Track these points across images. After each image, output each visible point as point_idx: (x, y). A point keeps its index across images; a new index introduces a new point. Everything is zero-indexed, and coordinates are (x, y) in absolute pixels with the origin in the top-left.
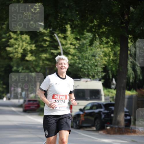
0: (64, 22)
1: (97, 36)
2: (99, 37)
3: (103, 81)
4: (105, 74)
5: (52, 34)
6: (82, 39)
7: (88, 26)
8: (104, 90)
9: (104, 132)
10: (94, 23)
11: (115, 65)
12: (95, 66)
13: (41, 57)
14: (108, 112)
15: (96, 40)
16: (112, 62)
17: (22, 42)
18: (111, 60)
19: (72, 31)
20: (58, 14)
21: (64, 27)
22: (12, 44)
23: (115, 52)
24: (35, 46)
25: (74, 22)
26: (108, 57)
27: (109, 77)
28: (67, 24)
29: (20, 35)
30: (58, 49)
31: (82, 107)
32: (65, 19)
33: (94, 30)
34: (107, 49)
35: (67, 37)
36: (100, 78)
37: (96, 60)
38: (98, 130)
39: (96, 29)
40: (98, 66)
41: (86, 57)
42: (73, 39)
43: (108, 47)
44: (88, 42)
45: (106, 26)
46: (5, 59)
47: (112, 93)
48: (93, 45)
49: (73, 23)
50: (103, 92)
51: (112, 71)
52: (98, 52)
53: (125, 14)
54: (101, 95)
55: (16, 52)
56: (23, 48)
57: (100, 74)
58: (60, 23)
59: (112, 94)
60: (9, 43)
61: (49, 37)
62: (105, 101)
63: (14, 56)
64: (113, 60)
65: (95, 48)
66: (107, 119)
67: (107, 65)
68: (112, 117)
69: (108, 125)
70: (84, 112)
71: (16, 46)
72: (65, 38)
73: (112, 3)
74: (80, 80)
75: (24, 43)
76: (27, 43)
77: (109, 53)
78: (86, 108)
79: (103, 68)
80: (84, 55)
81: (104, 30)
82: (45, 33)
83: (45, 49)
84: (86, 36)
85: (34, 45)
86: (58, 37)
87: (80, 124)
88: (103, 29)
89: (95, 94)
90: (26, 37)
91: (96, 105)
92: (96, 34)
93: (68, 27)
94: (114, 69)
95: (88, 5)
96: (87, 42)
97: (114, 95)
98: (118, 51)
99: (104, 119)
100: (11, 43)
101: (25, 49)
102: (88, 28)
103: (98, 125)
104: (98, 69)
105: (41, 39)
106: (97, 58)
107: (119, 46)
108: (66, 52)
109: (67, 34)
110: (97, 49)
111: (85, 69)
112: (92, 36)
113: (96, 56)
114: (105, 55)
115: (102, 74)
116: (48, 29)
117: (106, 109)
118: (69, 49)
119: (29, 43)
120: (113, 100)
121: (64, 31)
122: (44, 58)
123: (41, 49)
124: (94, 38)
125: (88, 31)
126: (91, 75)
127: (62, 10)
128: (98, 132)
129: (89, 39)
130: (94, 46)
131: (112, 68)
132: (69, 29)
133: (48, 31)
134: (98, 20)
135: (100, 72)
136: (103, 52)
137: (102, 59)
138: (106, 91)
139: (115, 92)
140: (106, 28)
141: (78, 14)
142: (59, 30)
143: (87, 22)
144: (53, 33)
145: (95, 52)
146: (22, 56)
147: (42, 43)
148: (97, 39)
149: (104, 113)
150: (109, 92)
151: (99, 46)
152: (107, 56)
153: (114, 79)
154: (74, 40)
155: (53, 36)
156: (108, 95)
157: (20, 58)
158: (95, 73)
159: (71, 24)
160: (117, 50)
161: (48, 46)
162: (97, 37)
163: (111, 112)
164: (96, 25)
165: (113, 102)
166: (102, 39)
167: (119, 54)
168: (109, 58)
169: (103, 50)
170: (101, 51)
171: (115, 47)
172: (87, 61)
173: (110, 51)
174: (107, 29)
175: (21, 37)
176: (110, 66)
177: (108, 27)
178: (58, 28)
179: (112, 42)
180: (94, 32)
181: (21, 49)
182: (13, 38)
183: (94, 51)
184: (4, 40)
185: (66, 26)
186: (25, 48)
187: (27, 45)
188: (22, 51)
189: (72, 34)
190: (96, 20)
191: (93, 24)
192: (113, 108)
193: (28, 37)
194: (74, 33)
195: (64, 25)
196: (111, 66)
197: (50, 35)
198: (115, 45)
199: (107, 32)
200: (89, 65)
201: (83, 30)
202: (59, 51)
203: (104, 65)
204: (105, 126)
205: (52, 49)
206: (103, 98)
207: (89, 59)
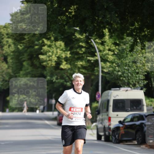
0: (102, 25)
1: (139, 40)
3: (145, 89)
5: (88, 40)
6: (121, 44)
7: (128, 29)
8: (146, 100)
9: (146, 146)
12: (136, 74)
13: (77, 65)
15: (137, 45)
17: (57, 49)
19: (110, 36)
20: (95, 17)
21: (101, 31)
22: (46, 51)
24: (70, 53)
25: (113, 26)
27: (152, 85)
28: (105, 28)
29: (54, 41)
30: (96, 56)
31: (122, 119)
32: (103, 23)
33: (134, 34)
35: (105, 42)
36: (142, 86)
37: (137, 67)
38: (140, 144)
39: (137, 33)
40: (140, 73)
41: (126, 63)
42: (111, 44)
44: (129, 47)
45: (148, 29)
48: (134, 50)
49: (112, 27)
50: (144, 103)
52: (140, 58)
54: (143, 105)
55: (49, 60)
56: (57, 56)
57: (142, 82)
58: (97, 27)
60: (42, 51)
61: (85, 43)
62: (147, 112)
63: (48, 64)
65: (137, 53)
67: (150, 72)
70: (124, 125)
71: (50, 54)
72: (103, 44)
74: (119, 90)
76: (62, 50)
78: (127, 120)
79: (145, 75)
80: (124, 62)
81: (146, 33)
82: (81, 39)
83: (81, 56)
84: (127, 41)
85: (69, 52)
86: (95, 43)
87: (120, 137)
88: (144, 32)
89: (136, 104)
90: (60, 43)
91: (137, 117)
92: (138, 38)
93: (106, 31)
95: (128, 6)
96: (127, 47)
100: (44, 50)
101: (60, 56)
102: (128, 32)
103: (140, 139)
104: (139, 76)
105: (76, 45)
106: (138, 64)
108: (104, 58)
109: (105, 39)
110: (138, 55)
111: (124, 77)
112: (132, 41)
113: (137, 62)
115: (143, 82)
116: (84, 34)
118: (107, 56)
119: (64, 49)
121: (101, 36)
122: (80, 66)
123: (76, 57)
124: (135, 43)
125: (128, 36)
126: (132, 83)
127: (101, 12)
128: (140, 147)
129: (129, 45)
132: (107, 34)
133: (84, 37)
134: (139, 22)
135: (142, 80)
136: (145, 58)
138: (148, 100)
140: (149, 31)
142: (96, 35)
143: (127, 26)
144: (90, 39)
145: (136, 58)
146: (55, 64)
147: (78, 50)
150: (152, 101)
151: (141, 51)
154: (113, 45)
155: (90, 41)
156: (151, 105)
157: (54, 66)
158: (136, 81)
159: (110, 28)
161: (84, 53)
162: (138, 42)
164: (137, 27)
166: (144, 43)
169: (145, 55)
170: (142, 57)
172: (127, 68)
175: (55, 44)
176: (153, 73)
178: (95, 33)
180: (135, 35)
181: (56, 56)
182: (46, 44)
183: (135, 56)
184: (36, 47)
185: (104, 31)
186: (60, 55)
187: (61, 52)
188: (56, 59)
189: (110, 39)
191: (133, 27)
193: (62, 44)
194: (112, 37)
195: (101, 29)
197: (86, 40)
199: (149, 36)
200: (129, 72)
201: (123, 34)
202: (97, 58)
203: (146, 72)
205: (89, 57)
206: (145, 108)
207: (129, 66)
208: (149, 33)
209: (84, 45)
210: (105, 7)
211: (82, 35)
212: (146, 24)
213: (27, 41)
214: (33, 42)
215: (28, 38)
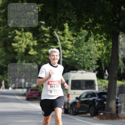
0: (63, 20)
1: (92, 33)
2: (93, 33)
3: (97, 72)
4: (99, 66)
6: (78, 36)
7: (84, 24)
8: (97, 80)
9: (98, 118)
10: (90, 21)
11: (108, 58)
12: (89, 59)
13: (42, 52)
14: (102, 99)
15: (90, 36)
16: (105, 55)
17: (26, 38)
18: (104, 54)
19: (69, 29)
20: (57, 14)
21: (62, 25)
22: (17, 40)
23: (107, 46)
24: (37, 42)
25: (72, 21)
26: (101, 51)
27: (102, 69)
28: (65, 22)
29: (24, 32)
30: (58, 45)
31: (78, 96)
32: (63, 18)
33: (89, 27)
34: (101, 44)
35: (65, 34)
36: (95, 70)
37: (90, 54)
38: (92, 116)
39: (91, 27)
40: (93, 59)
41: (82, 51)
42: (70, 36)
43: (102, 42)
45: (99, 24)
46: (11, 53)
47: (105, 83)
48: (89, 41)
50: (96, 83)
51: (105, 63)
52: (93, 47)
53: (117, 13)
54: (95, 85)
55: (20, 47)
56: (26, 44)
57: (94, 66)
58: (59, 22)
59: (105, 84)
60: (14, 40)
61: (49, 34)
62: (99, 90)
63: (19, 50)
64: (106, 54)
66: (100, 106)
67: (100, 58)
68: (105, 104)
69: (101, 112)
70: (80, 100)
71: (21, 42)
72: (63, 35)
73: (105, 3)
75: (28, 40)
76: (30, 39)
77: (102, 48)
78: (82, 97)
79: (97, 61)
80: (80, 50)
81: (98, 27)
82: (46, 31)
83: (45, 44)
84: (82, 33)
85: (36, 42)
86: (57, 34)
87: (77, 110)
89: (90, 84)
90: (29, 34)
91: (90, 94)
92: (91, 31)
93: (66, 25)
94: (107, 62)
95: (84, 5)
96: (83, 38)
97: (107, 85)
98: (111, 45)
99: (97, 106)
101: (29, 44)
102: (84, 26)
103: (92, 112)
104: (92, 62)
105: (42, 36)
106: (92, 52)
107: (111, 42)
108: (64, 47)
109: (65, 31)
110: (91, 45)
111: (81, 62)
112: (87, 33)
113: (91, 51)
114: (99, 50)
115: (96, 66)
116: (49, 27)
117: (99, 97)
118: (67, 45)
119: (32, 39)
120: (106, 89)
121: (62, 29)
122: (45, 53)
123: (42, 45)
124: (89, 35)
125: (84, 29)
126: (87, 67)
127: (61, 10)
128: (92, 118)
129: (85, 36)
130: (89, 42)
131: (105, 61)
132: (67, 27)
134: (93, 18)
135: (94, 64)
136: (97, 47)
137: (96, 53)
138: (99, 81)
139: (107, 82)
140: (100, 25)
141: (75, 14)
142: (58, 28)
143: (83, 21)
144: (53, 31)
145: (90, 47)
146: (25, 51)
147: (43, 40)
148: (91, 36)
149: (97, 101)
150: (102, 82)
151: (94, 42)
152: (101, 50)
153: (106, 71)
154: (71, 36)
155: (53, 33)
156: (102, 85)
157: (24, 53)
158: (89, 66)
159: (69, 22)
160: (110, 45)
161: (48, 42)
162: (92, 34)
163: (104, 100)
164: (91, 23)
165: (106, 91)
167: (111, 48)
168: (103, 52)
169: (97, 45)
170: (95, 46)
171: (107, 42)
172: (82, 55)
173: (103, 46)
174: (101, 26)
175: (25, 35)
176: (103, 59)
177: (101, 25)
178: (57, 26)
179: (105, 38)
180: (90, 29)
181: (25, 44)
182: (18, 35)
183: (89, 46)
184: (10, 37)
185: (64, 25)
186: (29, 43)
187: (30, 41)
188: (25, 46)
189: (70, 32)
190: (91, 18)
191: (88, 22)
192: (105, 96)
193: (31, 34)
194: (71, 30)
195: (62, 23)
196: (104, 59)
197: (50, 32)
198: (108, 40)
199: (100, 29)
200: (84, 58)
201: (80, 28)
203: (98, 58)
204: (99, 113)
205: (52, 45)
206: (97, 87)
207: (84, 54)
210: (65, 6)
211: (47, 28)
212: (98, 20)
213: (2, 31)
214: (7, 33)
215: (3, 29)
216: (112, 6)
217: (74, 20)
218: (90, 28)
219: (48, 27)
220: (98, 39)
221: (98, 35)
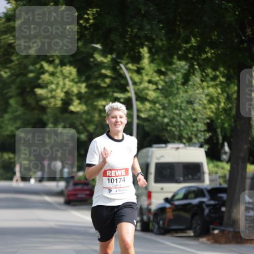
0: (138, 42)
2: (199, 68)
3: (206, 147)
4: (210, 134)
5: (115, 65)
6: (169, 73)
7: (180, 48)
8: (208, 164)
9: (209, 240)
10: (192, 43)
11: (228, 118)
12: (192, 121)
13: (96, 105)
14: (216, 202)
15: (194, 74)
16: (223, 112)
17: (64, 79)
18: (221, 110)
20: (127, 28)
21: (136, 51)
22: (46, 82)
23: (228, 94)
24: (87, 87)
25: (156, 42)
26: (216, 104)
27: (218, 139)
28: (142, 46)
29: (59, 66)
30: (128, 91)
31: (169, 196)
32: (139, 38)
33: (190, 56)
34: (215, 90)
35: (143, 69)
36: (202, 142)
37: (194, 110)
38: (198, 236)
39: (194, 55)
40: (198, 120)
41: (177, 104)
42: (153, 74)
43: (217, 85)
44: (181, 77)
45: (212, 48)
46: (33, 109)
47: (223, 168)
48: (190, 83)
49: (153, 44)
50: (206, 167)
51: (223, 129)
52: (199, 96)
53: (248, 26)
54: (204, 173)
55: (52, 97)
56: (65, 90)
57: (201, 135)
58: (130, 44)
59: (224, 171)
60: (40, 81)
61: (111, 70)
62: (210, 184)
63: (50, 103)
64: (225, 110)
65: (193, 88)
66: (214, 215)
67: (214, 118)
68: (223, 212)
69: (216, 227)
70: (172, 204)
71: (53, 86)
72: (139, 71)
73: (223, 7)
74: (165, 147)
75: (67, 81)
76: (73, 80)
77: (218, 97)
78: (177, 197)
79: (208, 124)
80: (174, 101)
81: (209, 54)
82: (104, 63)
83: (103, 91)
84: (177, 67)
85: (84, 85)
86: (126, 69)
87: (166, 225)
88: (206, 54)
89: (192, 171)
90: (70, 70)
91: (194, 192)
92: (195, 63)
93: (144, 51)
94: (226, 125)
95: (180, 11)
96: (178, 77)
97: (227, 173)
98: (235, 92)
99: (208, 215)
100: (43, 80)
101: (69, 91)
102: (180, 52)
103: (198, 227)
104: (197, 126)
105: (96, 74)
106: (196, 106)
107: (234, 85)
108: (141, 95)
109: (142, 64)
110: (195, 90)
111: (174, 126)
112: (187, 67)
113: (195, 103)
114: (211, 101)
115: (204, 135)
116: (109, 56)
117: (211, 199)
118: (146, 91)
119: (76, 80)
120: (225, 182)
121: (137, 59)
123: (96, 92)
124: (192, 71)
125: (180, 59)
126: (186, 136)
127: (135, 20)
128: (198, 240)
129: (182, 73)
130: (191, 85)
131: (223, 124)
132: (147, 55)
133: (109, 59)
134: (198, 37)
135: (201, 131)
136: (207, 95)
137: (205, 108)
138: (211, 165)
139: (227, 167)
140: (213, 51)
141: (162, 28)
142: (128, 57)
143: (177, 43)
144: (118, 64)
145: (193, 96)
146: (62, 104)
147: (99, 81)
148: (196, 72)
149: (208, 206)
150: (217, 166)
151: (201, 85)
152: (215, 102)
153: (226, 144)
154: (155, 74)
155: (118, 67)
156: (216, 173)
158: (192, 134)
159: (150, 45)
160: (233, 91)
161: (109, 86)
162: (196, 69)
163: (220, 203)
164: (195, 46)
165: (225, 185)
166: (206, 71)
167: (235, 99)
168: (218, 105)
169: (206, 91)
170: (202, 93)
171: (228, 85)
172: (177, 111)
173: (219, 93)
174: (214, 53)
175: (61, 71)
176: (219, 121)
177: (215, 50)
178: (127, 54)
179: (223, 77)
180: (192, 59)
181: (62, 91)
182: (47, 71)
183: (190, 93)
184: (31, 75)
185: (141, 50)
186: (69, 89)
187: (71, 84)
188: (62, 95)
189: (152, 65)
190: (195, 37)
191: (188, 46)
192: (224, 196)
193: (73, 71)
194: (155, 62)
195: (137, 48)
196: (222, 120)
197: (112, 66)
198: (229, 82)
199: (213, 60)
200: (181, 119)
201: (171, 56)
202: (129, 95)
203: (209, 118)
204: (211, 229)
205: (116, 92)
206: (207, 178)
207: (181, 109)
208: (213, 55)
209: (108, 72)
210: (143, 12)
211: (105, 57)
212: (209, 40)
213: (16, 65)
214: (26, 67)
215: (18, 60)
216: (237, 13)
217: (161, 40)
218: (194, 58)
219: (108, 54)
220: (208, 79)
221: (209, 71)
